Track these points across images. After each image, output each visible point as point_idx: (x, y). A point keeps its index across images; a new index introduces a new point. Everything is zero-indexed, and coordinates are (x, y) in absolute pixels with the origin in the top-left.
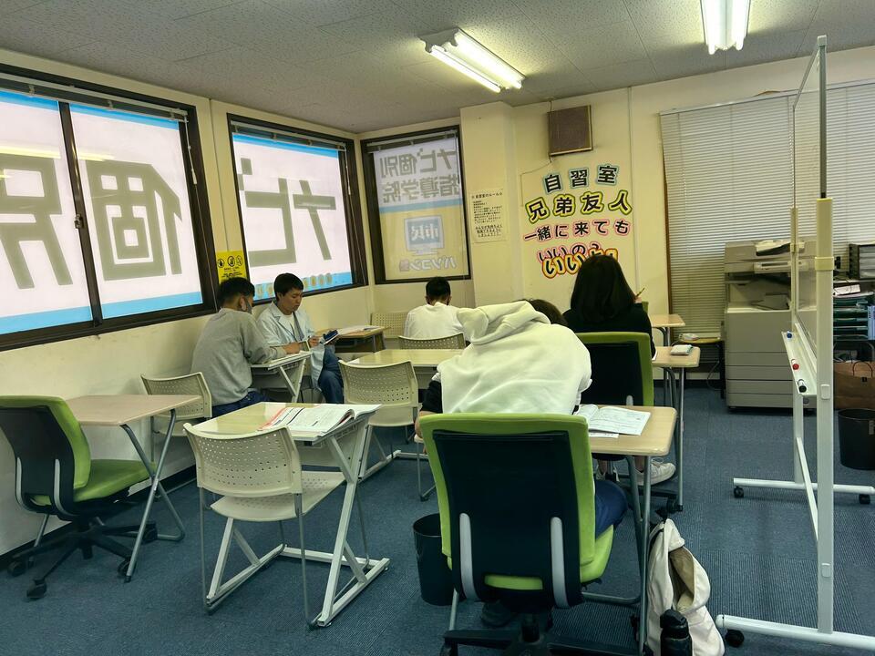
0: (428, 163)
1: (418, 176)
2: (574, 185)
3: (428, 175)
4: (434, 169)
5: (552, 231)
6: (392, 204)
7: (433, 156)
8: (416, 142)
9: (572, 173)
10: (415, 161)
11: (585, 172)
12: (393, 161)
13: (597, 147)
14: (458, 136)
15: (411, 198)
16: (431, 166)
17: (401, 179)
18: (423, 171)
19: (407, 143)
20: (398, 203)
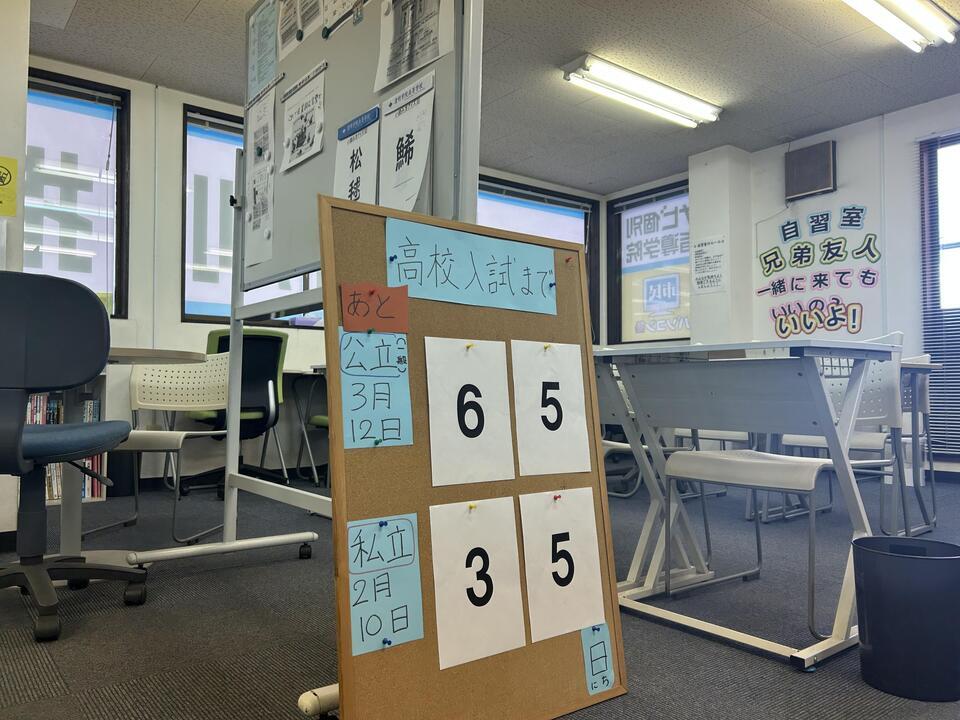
0: (670, 220)
1: (660, 234)
2: (813, 232)
3: (668, 232)
4: (675, 225)
5: (788, 285)
6: (634, 263)
7: (676, 212)
8: (658, 199)
9: (812, 217)
10: (658, 218)
11: (826, 217)
12: (638, 221)
13: (842, 186)
15: (652, 257)
16: (673, 223)
17: (643, 238)
18: (665, 228)
19: (649, 201)
20: (639, 263)
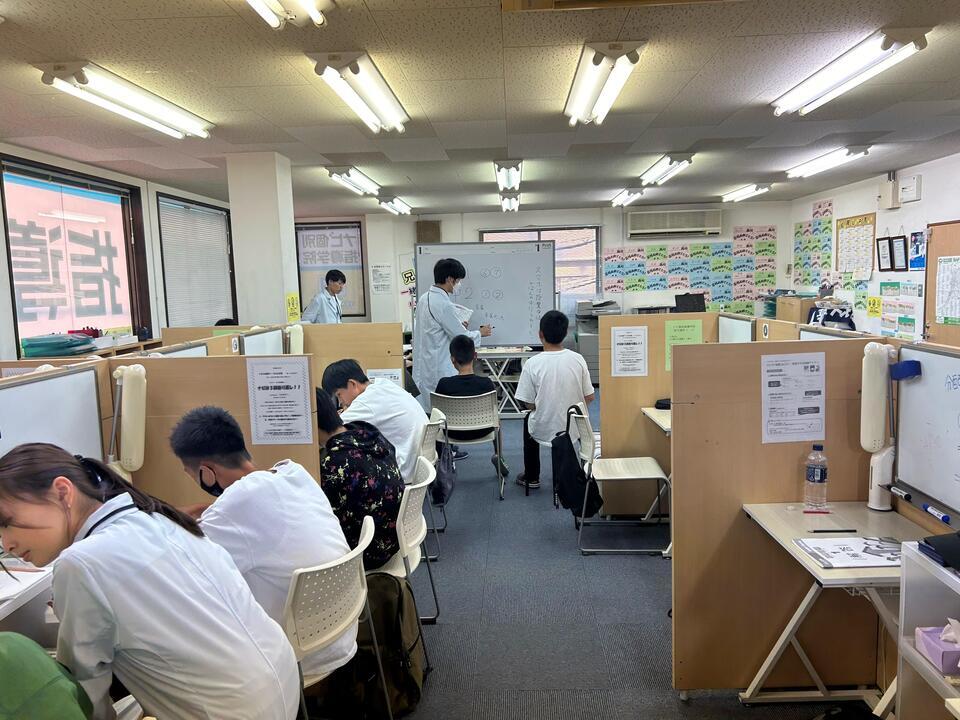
0: (337, 242)
1: (329, 249)
3: (335, 249)
4: (341, 245)
6: (309, 265)
7: (340, 237)
8: (330, 228)
10: (328, 239)
14: (360, 227)
15: (324, 263)
16: (339, 243)
17: (317, 250)
18: (333, 246)
19: (324, 228)
20: (313, 265)
